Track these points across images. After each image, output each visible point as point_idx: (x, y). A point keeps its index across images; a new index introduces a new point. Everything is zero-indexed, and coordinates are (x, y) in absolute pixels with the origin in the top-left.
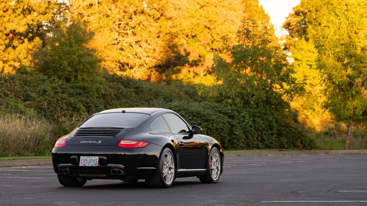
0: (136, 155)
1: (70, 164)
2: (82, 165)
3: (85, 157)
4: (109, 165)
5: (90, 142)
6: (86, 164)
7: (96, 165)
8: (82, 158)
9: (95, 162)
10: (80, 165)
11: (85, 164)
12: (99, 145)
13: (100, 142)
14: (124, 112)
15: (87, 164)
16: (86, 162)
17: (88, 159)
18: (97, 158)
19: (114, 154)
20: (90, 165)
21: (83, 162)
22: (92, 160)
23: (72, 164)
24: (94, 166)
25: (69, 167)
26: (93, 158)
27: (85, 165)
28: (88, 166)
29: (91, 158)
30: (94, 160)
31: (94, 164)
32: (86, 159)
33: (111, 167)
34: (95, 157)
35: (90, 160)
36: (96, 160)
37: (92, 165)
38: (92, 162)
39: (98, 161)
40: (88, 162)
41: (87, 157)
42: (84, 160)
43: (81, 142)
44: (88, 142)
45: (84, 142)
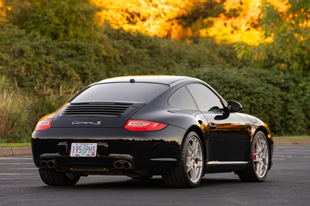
0: (149, 141)
1: (57, 154)
2: (74, 156)
3: (79, 144)
4: (112, 155)
5: (85, 123)
7: (93, 155)
8: (73, 145)
9: (93, 150)
10: (71, 155)
11: (78, 153)
12: (98, 127)
13: (99, 123)
14: (132, 81)
15: (81, 153)
16: (79, 151)
17: (83, 146)
18: (95, 145)
19: (118, 140)
20: (85, 156)
21: (75, 151)
22: (87, 148)
23: (59, 153)
24: (91, 156)
25: (56, 158)
26: (90, 144)
27: (78, 155)
28: (82, 156)
29: (87, 146)
30: (90, 149)
31: (91, 154)
32: (80, 147)
33: (114, 158)
34: (92, 144)
35: (85, 148)
36: (94, 148)
37: (88, 155)
38: (87, 151)
39: (96, 149)
40: (82, 151)
41: (80, 144)
42: (77, 148)
43: (72, 123)
44: (83, 123)
45: (77, 123)
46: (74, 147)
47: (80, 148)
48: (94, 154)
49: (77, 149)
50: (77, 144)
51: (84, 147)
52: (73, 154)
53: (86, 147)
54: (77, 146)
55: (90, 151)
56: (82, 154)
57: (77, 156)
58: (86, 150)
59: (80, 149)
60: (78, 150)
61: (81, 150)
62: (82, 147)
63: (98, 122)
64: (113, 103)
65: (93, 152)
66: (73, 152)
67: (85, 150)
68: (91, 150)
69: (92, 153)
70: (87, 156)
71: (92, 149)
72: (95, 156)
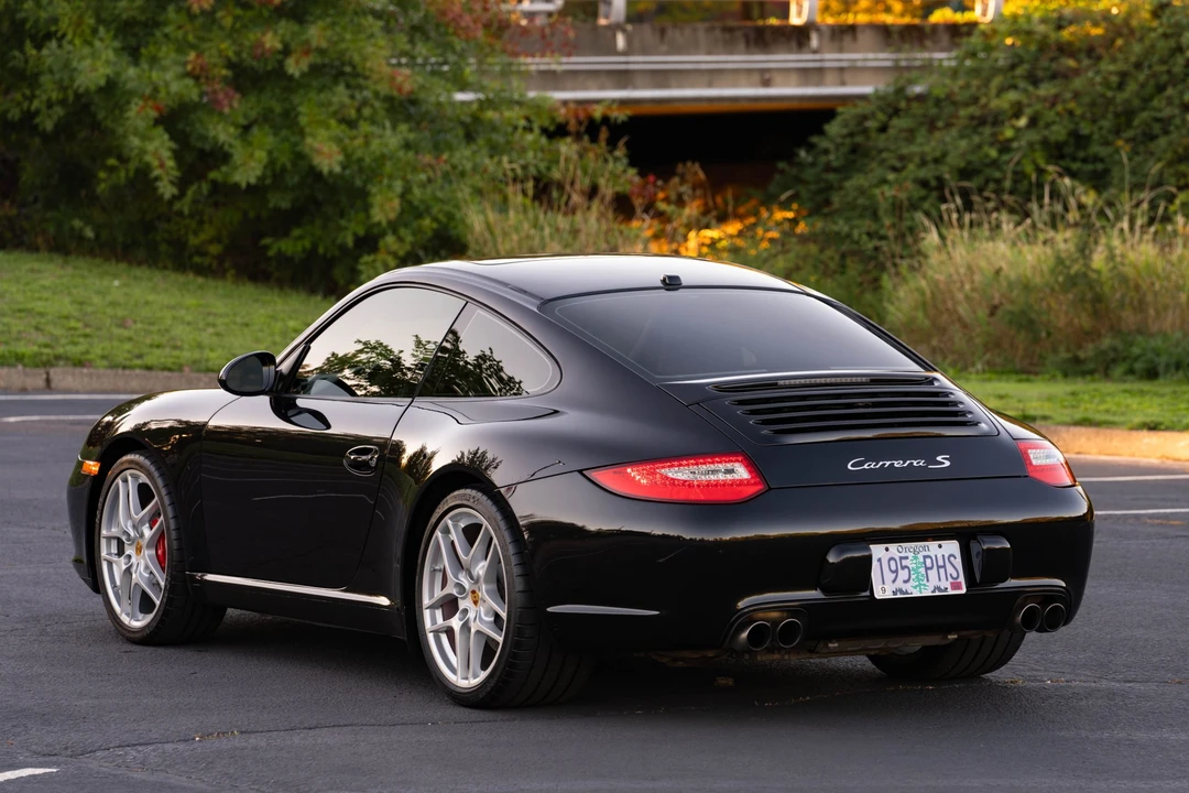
2: (889, 595)
3: (894, 549)
5: (897, 464)
6: (905, 587)
7: (956, 586)
8: (877, 551)
9: (950, 569)
10: (878, 595)
11: (899, 584)
12: (942, 477)
13: (944, 461)
16: (903, 574)
17: (911, 555)
18: (952, 547)
21: (889, 576)
22: (928, 561)
23: (824, 591)
24: (951, 592)
26: (933, 547)
27: (901, 592)
28: (916, 594)
29: (926, 553)
30: (941, 563)
31: (948, 585)
32: (901, 558)
34: (940, 546)
35: (922, 560)
36: (952, 559)
37: (939, 589)
38: (933, 574)
39: (959, 562)
40: (913, 577)
41: (900, 549)
42: (893, 563)
43: (849, 466)
44: (888, 463)
45: (866, 467)
46: (879, 560)
47: (904, 563)
48: (960, 583)
49: (893, 568)
50: (887, 550)
51: (916, 558)
52: (884, 590)
53: (925, 557)
54: (889, 555)
55: (942, 571)
56: (915, 587)
57: (899, 596)
58: (927, 569)
59: (903, 568)
60: (896, 571)
61: (906, 570)
62: (907, 558)
63: (939, 458)
64: (864, 379)
65: (955, 575)
66: (883, 583)
67: (922, 570)
68: (944, 566)
69: (950, 580)
70: (937, 593)
71: (948, 564)
72: (964, 591)
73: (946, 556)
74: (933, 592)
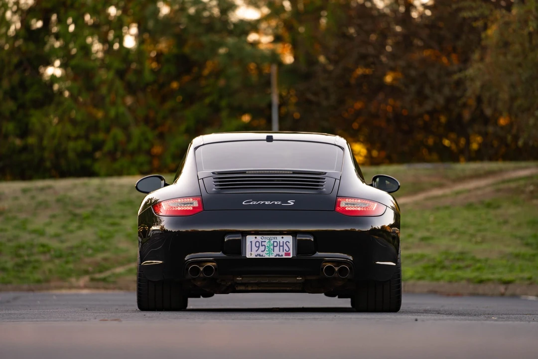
1: (220, 254)
2: (253, 256)
3: (259, 238)
4: (319, 254)
5: (266, 203)
6: (264, 254)
7: (286, 254)
8: (250, 239)
9: (286, 248)
10: (248, 256)
11: (259, 252)
12: (290, 209)
13: (291, 202)
14: (270, 139)
15: (266, 252)
16: (262, 248)
17: (267, 241)
18: (289, 239)
20: (272, 256)
21: (254, 248)
22: (275, 244)
23: (224, 253)
24: (284, 257)
25: (216, 260)
26: (279, 237)
27: (260, 255)
28: (267, 256)
29: (275, 240)
30: (281, 244)
31: (283, 254)
32: (262, 242)
33: (321, 260)
34: (282, 238)
35: (272, 243)
36: (287, 243)
37: (279, 255)
38: (277, 249)
39: (291, 245)
40: (266, 249)
41: (262, 238)
42: (257, 243)
43: (243, 203)
44: (262, 202)
45: (251, 203)
46: (251, 242)
47: (263, 243)
48: (290, 253)
49: (257, 246)
50: (256, 238)
51: (269, 242)
52: (251, 254)
53: (274, 242)
54: (256, 240)
55: (281, 248)
56: (267, 254)
57: (258, 257)
58: (274, 247)
59: (262, 246)
60: (259, 247)
61: (264, 247)
62: (265, 242)
63: (289, 202)
64: (291, 172)
65: (288, 250)
66: (251, 251)
67: (272, 247)
68: (283, 246)
69: (285, 252)
70: (277, 257)
71: (285, 245)
72: (291, 257)
73: (285, 242)
74: (276, 256)
